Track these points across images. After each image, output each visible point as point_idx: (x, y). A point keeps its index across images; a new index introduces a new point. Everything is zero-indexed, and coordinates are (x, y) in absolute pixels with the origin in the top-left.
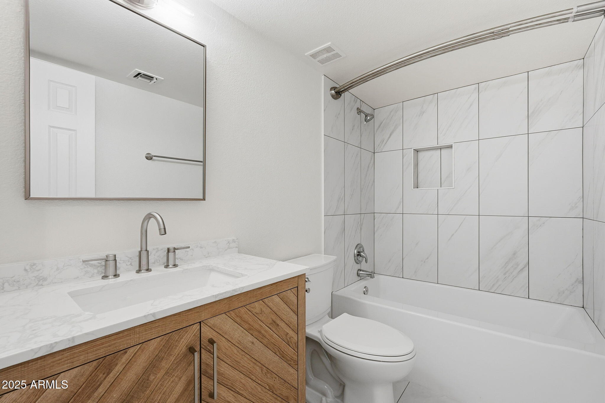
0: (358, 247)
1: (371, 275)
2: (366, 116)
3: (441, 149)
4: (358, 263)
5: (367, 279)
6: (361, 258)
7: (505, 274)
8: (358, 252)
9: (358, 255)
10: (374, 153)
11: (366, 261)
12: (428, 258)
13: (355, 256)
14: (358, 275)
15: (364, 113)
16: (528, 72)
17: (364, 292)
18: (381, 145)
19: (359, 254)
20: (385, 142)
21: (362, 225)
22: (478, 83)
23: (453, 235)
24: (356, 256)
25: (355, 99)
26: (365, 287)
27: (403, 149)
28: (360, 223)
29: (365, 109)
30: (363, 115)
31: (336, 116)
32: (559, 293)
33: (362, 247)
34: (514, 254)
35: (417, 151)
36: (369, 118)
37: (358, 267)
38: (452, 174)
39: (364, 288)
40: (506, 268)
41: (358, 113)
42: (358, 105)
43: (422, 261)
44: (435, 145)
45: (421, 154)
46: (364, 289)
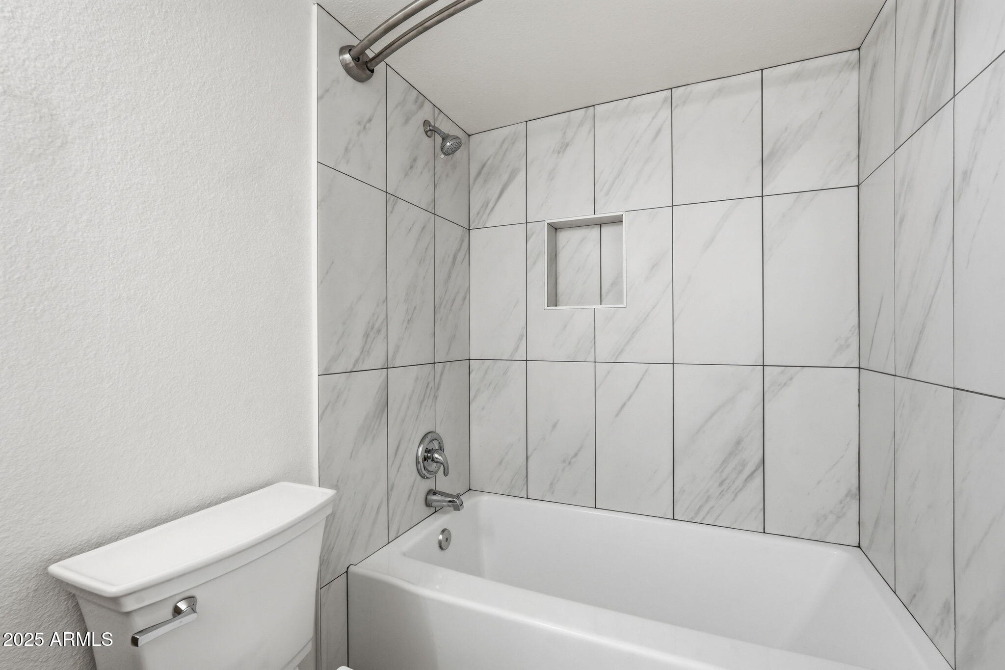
0: (427, 441)
1: (455, 503)
2: (443, 139)
3: (601, 225)
4: (427, 478)
5: (446, 512)
6: (435, 465)
7: (721, 484)
8: (427, 451)
9: (425, 459)
10: (469, 230)
11: (446, 473)
12: (576, 455)
13: (418, 463)
14: (428, 504)
15: (440, 132)
16: (762, 70)
17: (440, 543)
18: (483, 214)
19: (428, 457)
20: (491, 205)
21: (438, 389)
22: (671, 89)
23: (624, 405)
24: (421, 460)
25: (417, 98)
26: (443, 531)
27: (526, 223)
28: (432, 384)
29: (444, 126)
30: (439, 139)
31: (359, 123)
32: (818, 521)
33: (438, 439)
34: (738, 443)
35: (555, 228)
36: (448, 144)
37: (427, 485)
38: (622, 276)
39: (441, 534)
40: (722, 471)
41: (426, 132)
42: (426, 113)
43: (564, 461)
44: (589, 215)
45: (564, 236)
46: (441, 537)
